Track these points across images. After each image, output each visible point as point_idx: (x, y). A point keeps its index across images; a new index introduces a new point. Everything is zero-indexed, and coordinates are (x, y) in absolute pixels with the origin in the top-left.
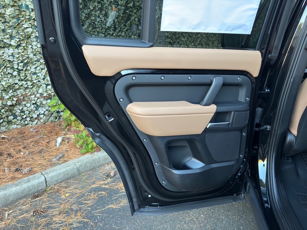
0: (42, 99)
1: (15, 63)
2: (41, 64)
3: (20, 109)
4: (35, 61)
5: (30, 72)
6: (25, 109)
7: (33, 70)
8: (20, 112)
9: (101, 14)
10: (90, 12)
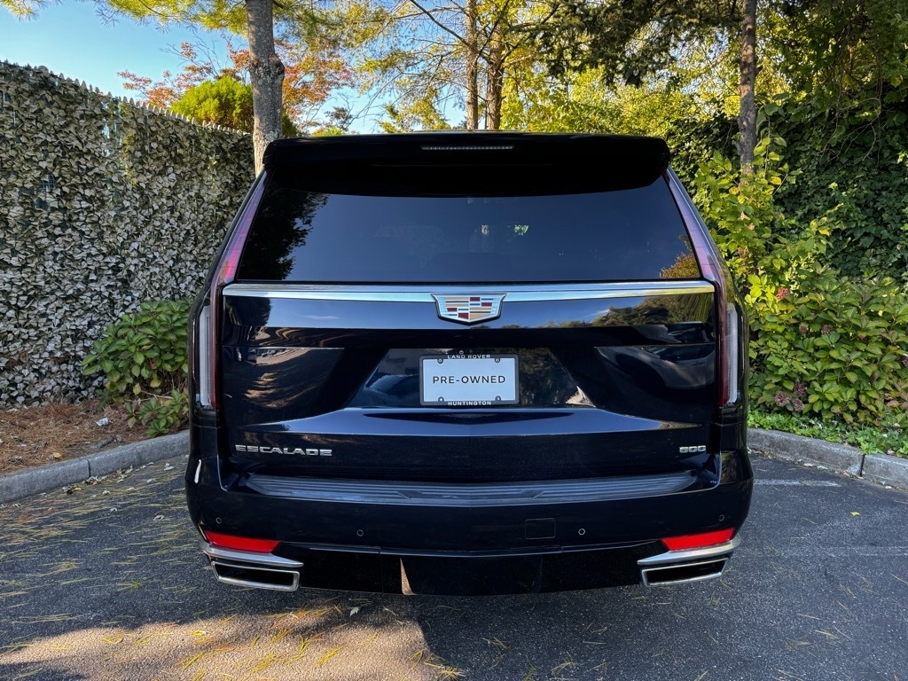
0: (50, 363)
1: (13, 295)
2: (56, 299)
3: (10, 379)
4: (47, 293)
5: (36, 312)
6: (19, 378)
7: (42, 309)
8: (8, 386)
9: (171, 217)
10: (154, 214)
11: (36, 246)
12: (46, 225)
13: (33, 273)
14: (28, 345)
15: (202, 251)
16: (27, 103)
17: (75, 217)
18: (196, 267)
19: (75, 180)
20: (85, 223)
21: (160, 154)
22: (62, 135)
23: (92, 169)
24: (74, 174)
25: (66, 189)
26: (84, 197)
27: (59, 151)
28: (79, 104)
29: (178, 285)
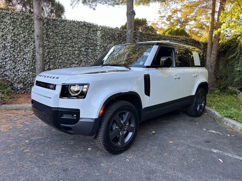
12: (83, 55)
13: (79, 65)
16: (80, 29)
17: (89, 53)
19: (89, 45)
20: (91, 55)
21: (110, 38)
22: (87, 35)
23: (93, 43)
24: (89, 44)
25: (87, 47)
26: (91, 49)
27: (86, 39)
28: (91, 28)
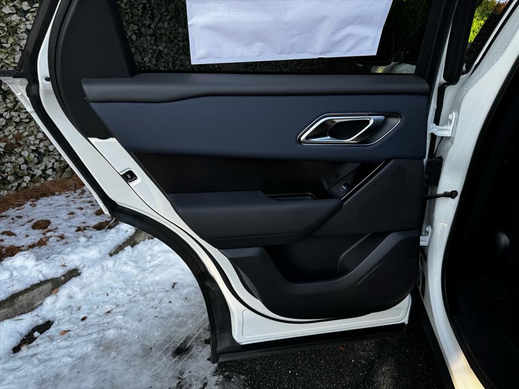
11: (7, 24)
14: (21, 128)
15: (159, 25)
18: (155, 41)
29: (143, 59)
